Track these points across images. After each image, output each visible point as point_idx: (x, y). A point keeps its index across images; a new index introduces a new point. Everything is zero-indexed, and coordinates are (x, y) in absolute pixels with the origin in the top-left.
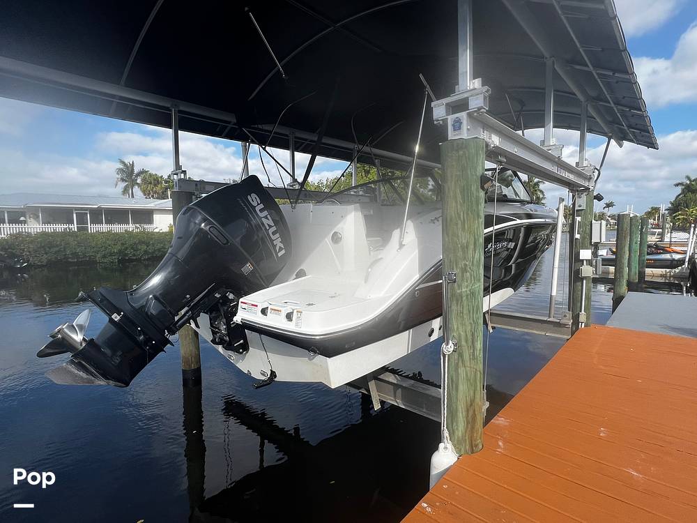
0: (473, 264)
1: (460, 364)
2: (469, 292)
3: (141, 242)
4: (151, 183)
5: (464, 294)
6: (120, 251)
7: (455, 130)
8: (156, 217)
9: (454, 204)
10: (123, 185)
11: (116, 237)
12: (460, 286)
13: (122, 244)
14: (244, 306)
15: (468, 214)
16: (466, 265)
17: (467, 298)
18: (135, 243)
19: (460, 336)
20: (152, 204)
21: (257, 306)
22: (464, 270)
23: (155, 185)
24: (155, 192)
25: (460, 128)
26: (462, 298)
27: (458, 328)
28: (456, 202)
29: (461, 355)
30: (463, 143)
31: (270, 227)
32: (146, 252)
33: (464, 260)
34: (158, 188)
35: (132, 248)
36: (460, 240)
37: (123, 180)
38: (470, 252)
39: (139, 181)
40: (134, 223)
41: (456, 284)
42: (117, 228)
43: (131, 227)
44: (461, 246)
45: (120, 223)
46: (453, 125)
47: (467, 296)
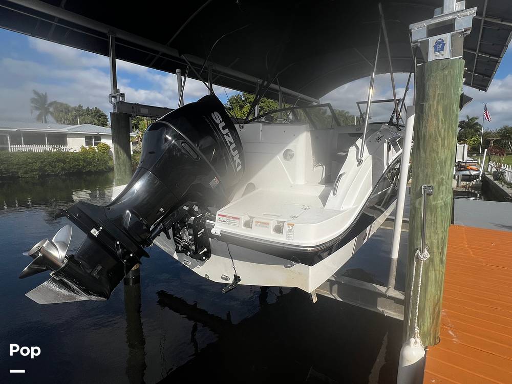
0: (448, 179)
1: (431, 268)
2: (443, 204)
3: (58, 160)
4: (62, 111)
5: (439, 205)
6: (40, 169)
7: (436, 51)
8: (69, 140)
9: (435, 122)
10: (38, 113)
11: (37, 157)
12: (435, 199)
13: (42, 162)
14: (222, 218)
15: (448, 132)
16: (442, 179)
17: (441, 209)
18: (53, 161)
19: (432, 243)
20: (65, 129)
21: (239, 219)
22: (440, 184)
23: (66, 113)
24: (66, 119)
25: (442, 49)
26: (436, 209)
27: (430, 237)
28: (438, 120)
29: (432, 260)
30: (449, 63)
31: (231, 143)
32: (63, 169)
33: (441, 174)
34: (69, 116)
35: (51, 166)
36: (440, 155)
37: (37, 108)
38: (448, 167)
39: (51, 109)
40: (50, 144)
41: (431, 196)
42: (37, 149)
43: (48, 148)
44: (439, 161)
45: (37, 144)
46: (435, 47)
47: (441, 207)
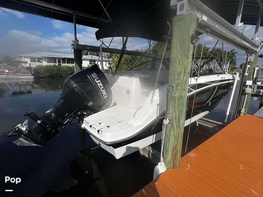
0: (182, 82)
1: (172, 129)
2: (179, 96)
7: (180, 10)
11: (69, 68)
12: (175, 93)
14: (85, 122)
19: (173, 116)
22: (178, 85)
25: (183, 9)
26: (175, 99)
27: (172, 113)
29: (172, 125)
33: (178, 80)
34: (85, 51)
36: (177, 70)
46: (180, 8)
47: (178, 98)
